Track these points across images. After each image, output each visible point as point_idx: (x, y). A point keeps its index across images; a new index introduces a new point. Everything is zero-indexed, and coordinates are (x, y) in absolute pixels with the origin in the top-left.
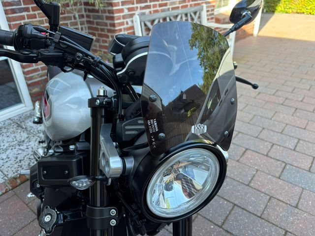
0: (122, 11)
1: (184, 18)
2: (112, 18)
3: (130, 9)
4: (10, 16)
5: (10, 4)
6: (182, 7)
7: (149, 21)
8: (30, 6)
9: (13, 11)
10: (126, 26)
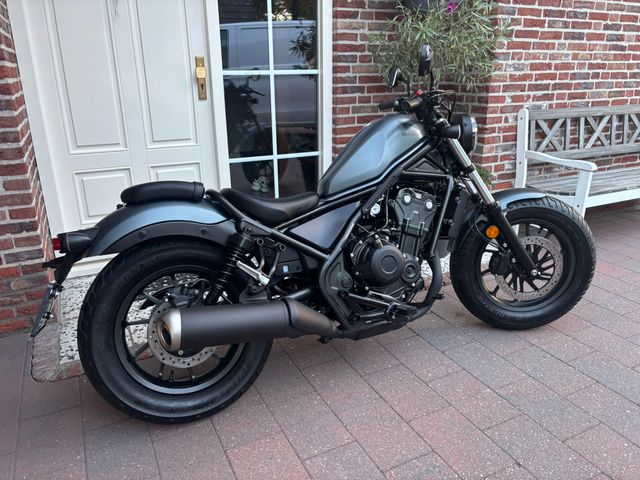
0: (502, 99)
1: (615, 123)
2: (484, 110)
3: (514, 99)
4: (338, 96)
5: (343, 80)
6: (614, 103)
7: (545, 121)
8: (366, 85)
9: (345, 90)
10: (503, 124)
